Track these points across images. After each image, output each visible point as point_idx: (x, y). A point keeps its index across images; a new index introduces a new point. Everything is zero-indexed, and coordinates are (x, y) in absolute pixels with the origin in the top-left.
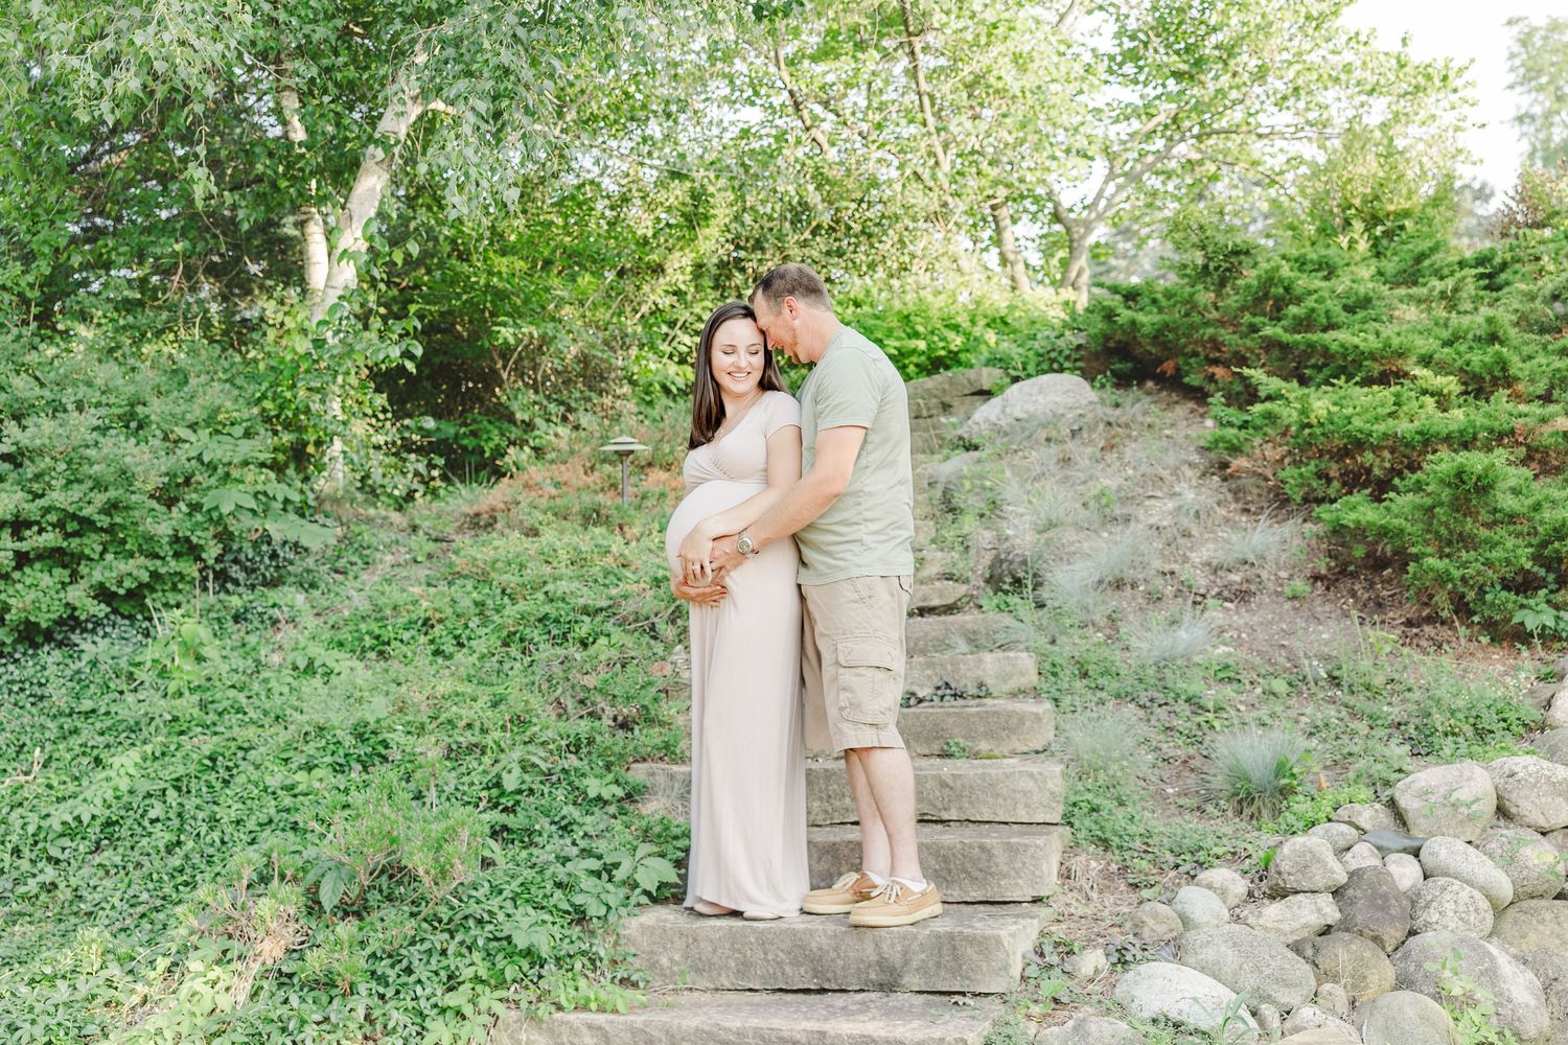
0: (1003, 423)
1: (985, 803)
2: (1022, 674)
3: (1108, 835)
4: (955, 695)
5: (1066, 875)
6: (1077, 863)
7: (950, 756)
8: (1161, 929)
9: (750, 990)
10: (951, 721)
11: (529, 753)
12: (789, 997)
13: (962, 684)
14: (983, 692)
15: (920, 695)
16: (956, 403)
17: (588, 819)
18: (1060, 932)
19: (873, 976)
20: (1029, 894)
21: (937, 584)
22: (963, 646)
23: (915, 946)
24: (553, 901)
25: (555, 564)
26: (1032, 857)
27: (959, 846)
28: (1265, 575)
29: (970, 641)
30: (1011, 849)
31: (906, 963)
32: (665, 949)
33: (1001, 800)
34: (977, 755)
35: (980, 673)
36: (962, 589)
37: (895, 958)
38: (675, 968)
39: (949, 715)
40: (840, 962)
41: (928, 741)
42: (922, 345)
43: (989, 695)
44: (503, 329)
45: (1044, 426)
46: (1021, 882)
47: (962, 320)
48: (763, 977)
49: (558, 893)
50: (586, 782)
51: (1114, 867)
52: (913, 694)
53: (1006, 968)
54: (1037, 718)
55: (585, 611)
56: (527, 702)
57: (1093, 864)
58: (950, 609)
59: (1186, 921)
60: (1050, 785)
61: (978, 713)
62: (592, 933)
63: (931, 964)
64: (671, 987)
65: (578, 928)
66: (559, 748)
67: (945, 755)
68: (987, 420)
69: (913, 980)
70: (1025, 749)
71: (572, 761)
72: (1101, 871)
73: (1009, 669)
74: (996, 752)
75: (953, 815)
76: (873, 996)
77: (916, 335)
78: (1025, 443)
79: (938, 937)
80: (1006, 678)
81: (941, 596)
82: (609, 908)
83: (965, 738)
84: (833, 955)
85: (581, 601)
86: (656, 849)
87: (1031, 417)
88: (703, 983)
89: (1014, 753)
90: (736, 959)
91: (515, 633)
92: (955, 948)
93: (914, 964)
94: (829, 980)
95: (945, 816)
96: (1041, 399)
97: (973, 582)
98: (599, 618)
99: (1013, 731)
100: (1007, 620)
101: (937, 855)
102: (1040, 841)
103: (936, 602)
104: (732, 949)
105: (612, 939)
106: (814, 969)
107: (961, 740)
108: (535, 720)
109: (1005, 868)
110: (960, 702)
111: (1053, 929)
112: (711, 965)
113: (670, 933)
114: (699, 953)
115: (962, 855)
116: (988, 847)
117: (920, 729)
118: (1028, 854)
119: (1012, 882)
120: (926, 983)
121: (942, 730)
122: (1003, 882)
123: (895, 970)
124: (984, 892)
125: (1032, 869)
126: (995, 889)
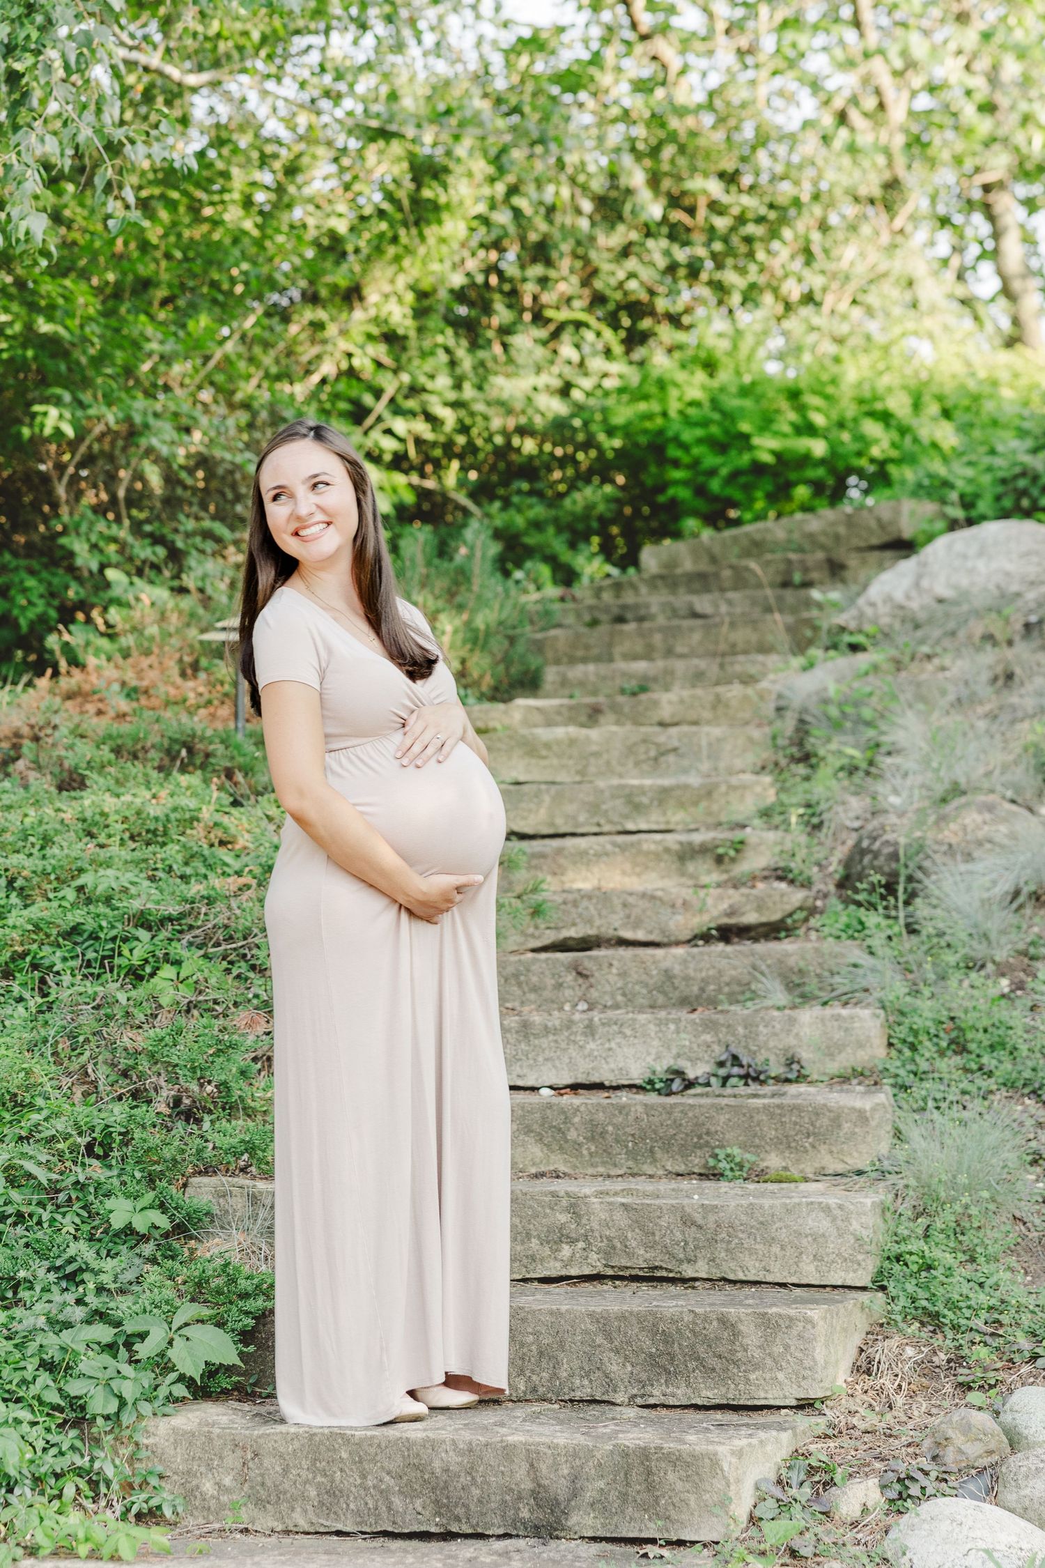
0: (914, 605)
1: (752, 1251)
2: (861, 1045)
3: (940, 1307)
4: (746, 1077)
5: (865, 1368)
6: (884, 1350)
7: (716, 1175)
8: (973, 1450)
9: (339, 1533)
10: (723, 1118)
11: (23, 1155)
12: (399, 1544)
13: (760, 1059)
14: (794, 1072)
15: (691, 1075)
16: (853, 561)
17: (109, 1264)
18: (820, 1452)
19: (525, 1514)
20: (791, 1395)
21: (761, 886)
22: (780, 996)
23: (590, 1469)
24: (34, 1390)
25: (102, 839)
26: (800, 1337)
27: (688, 1318)
29: (791, 986)
30: (767, 1324)
31: (575, 1494)
32: (209, 1468)
33: (776, 1249)
34: (760, 1176)
35: (791, 1041)
36: (797, 897)
37: (560, 1488)
38: (224, 1499)
39: (720, 1109)
40: (476, 1492)
41: (685, 1151)
42: (819, 448)
43: (801, 1078)
44: (53, 412)
45: (978, 614)
46: (781, 1376)
47: (898, 404)
48: (358, 1513)
49: (45, 1378)
50: (110, 1204)
51: (941, 1357)
52: (680, 1073)
53: (724, 1503)
54: (862, 1117)
55: (143, 921)
56: (28, 1073)
57: (910, 1351)
58: (774, 930)
59: (1015, 1441)
60: (855, 1225)
61: (765, 1107)
62: (97, 1441)
63: (613, 1495)
64: (217, 1526)
65: (73, 1433)
66: (73, 1149)
67: (712, 1175)
68: (889, 599)
69: (584, 1520)
70: (840, 1168)
71: (96, 1170)
72: (920, 1363)
73: (838, 1035)
74: (795, 1172)
75: (701, 1269)
76: (521, 1543)
77: (808, 429)
78: (947, 643)
79: (625, 1454)
80: (831, 1050)
81: (759, 909)
82: (123, 1403)
83: (743, 1146)
84: (464, 1480)
85: (136, 905)
86: (206, 1312)
87: (964, 595)
88: (267, 1521)
89: (821, 1174)
90: (319, 1485)
91: (23, 955)
92: (649, 1473)
93: (589, 1495)
94: (458, 1519)
95: (689, 1272)
96: (981, 565)
97: (818, 886)
98: (164, 934)
99: (822, 1137)
100: (855, 953)
101: (654, 1331)
102: (815, 1313)
103: (751, 918)
104: (313, 1468)
105: (125, 1451)
106: (437, 1502)
107: (736, 1151)
108: (40, 1102)
109: (757, 1354)
110: (754, 1087)
111: (812, 1448)
112: (280, 1494)
113: (218, 1443)
114: (262, 1475)
115: (692, 1331)
116: (733, 1320)
117: (672, 1132)
118: (794, 1332)
119: (768, 1376)
120: (604, 1525)
121: (708, 1133)
122: (752, 1377)
123: (558, 1504)
124: (724, 1390)
125: (799, 1355)
126: (741, 1387)
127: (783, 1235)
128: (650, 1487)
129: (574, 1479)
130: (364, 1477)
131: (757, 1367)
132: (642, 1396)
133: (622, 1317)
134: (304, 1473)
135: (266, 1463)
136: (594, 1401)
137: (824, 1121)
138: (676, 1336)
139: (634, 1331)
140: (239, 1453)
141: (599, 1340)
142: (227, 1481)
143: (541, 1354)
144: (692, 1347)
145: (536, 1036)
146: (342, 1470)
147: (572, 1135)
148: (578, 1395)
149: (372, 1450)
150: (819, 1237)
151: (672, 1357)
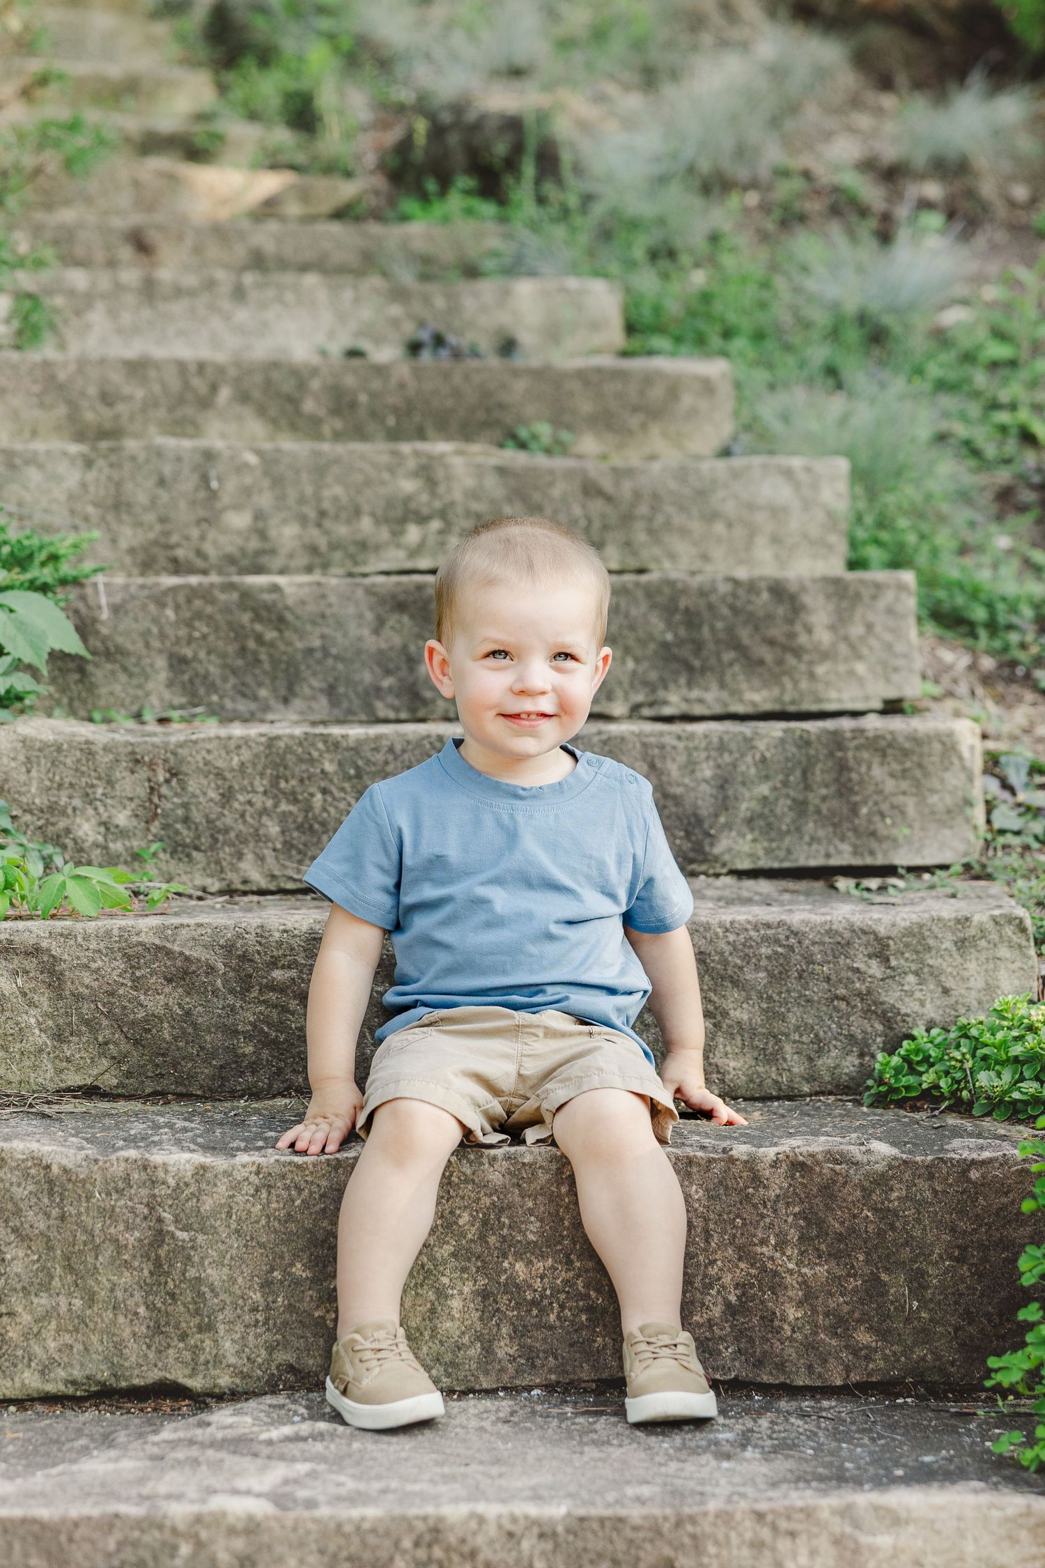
2: (596, 326)
13: (468, 339)
20: (877, 693)
23: (748, 766)
28: (987, 189)
32: (89, 799)
35: (503, 318)
36: (348, 186)
37: (699, 799)
38: (117, 846)
46: (860, 668)
51: (988, 663)
60: (826, 495)
63: (783, 806)
69: (737, 845)
72: (973, 667)
73: (565, 314)
80: (560, 333)
81: (305, 198)
83: (554, 425)
88: (193, 877)
90: (284, 817)
92: (843, 767)
93: (745, 808)
97: (365, 177)
99: (654, 413)
101: (670, 608)
104: (273, 791)
107: (544, 428)
109: (827, 637)
112: (217, 832)
113: (104, 759)
114: (185, 806)
115: (732, 608)
116: (793, 588)
117: (449, 403)
118: (882, 604)
119: (842, 668)
120: (768, 851)
121: (501, 406)
122: (820, 670)
123: (699, 821)
124: (776, 691)
125: (888, 637)
126: (804, 685)
127: (730, 508)
128: (844, 789)
129: (723, 783)
131: (825, 656)
132: (651, 705)
134: (258, 800)
135: (193, 785)
138: (706, 615)
140: (143, 773)
144: (730, 630)
145: (166, 299)
146: (324, 791)
147: (309, 406)
149: (380, 757)
150: (777, 512)
151: (698, 646)
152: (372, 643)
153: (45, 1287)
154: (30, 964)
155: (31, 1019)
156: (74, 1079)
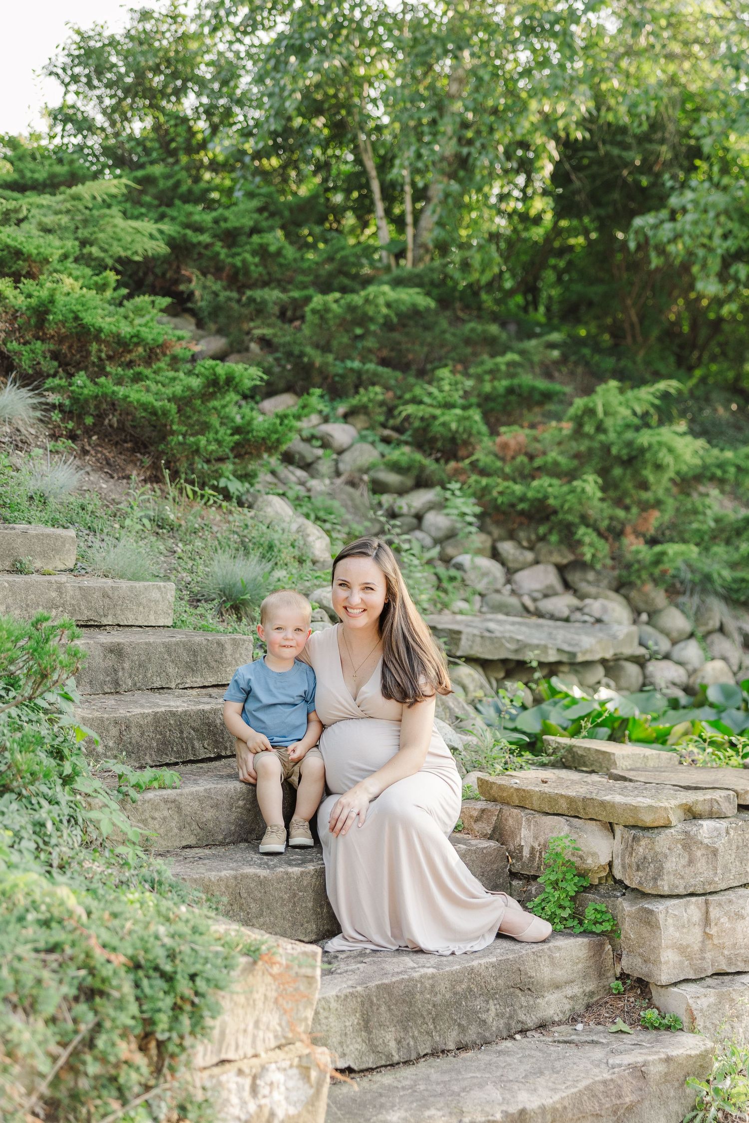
127: (144, 601)
130: (182, 732)
131: (230, 665)
132: (182, 684)
133: (177, 644)
134: (151, 735)
135: (133, 731)
136: (163, 688)
137: (59, 543)
139: (181, 650)
141: (166, 656)
142: (111, 744)
143: (140, 665)
148: (156, 685)
150: (156, 602)
151: (196, 662)
152: (103, 665)
153: (262, 915)
154: (173, 805)
155: (173, 824)
156: (184, 843)
